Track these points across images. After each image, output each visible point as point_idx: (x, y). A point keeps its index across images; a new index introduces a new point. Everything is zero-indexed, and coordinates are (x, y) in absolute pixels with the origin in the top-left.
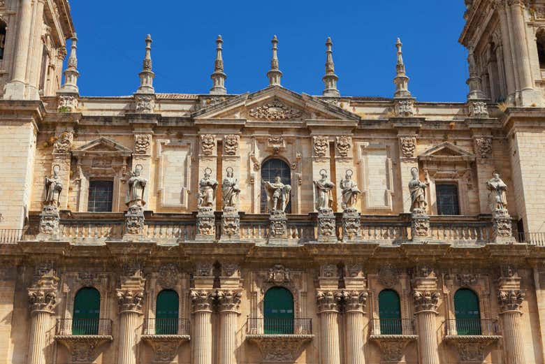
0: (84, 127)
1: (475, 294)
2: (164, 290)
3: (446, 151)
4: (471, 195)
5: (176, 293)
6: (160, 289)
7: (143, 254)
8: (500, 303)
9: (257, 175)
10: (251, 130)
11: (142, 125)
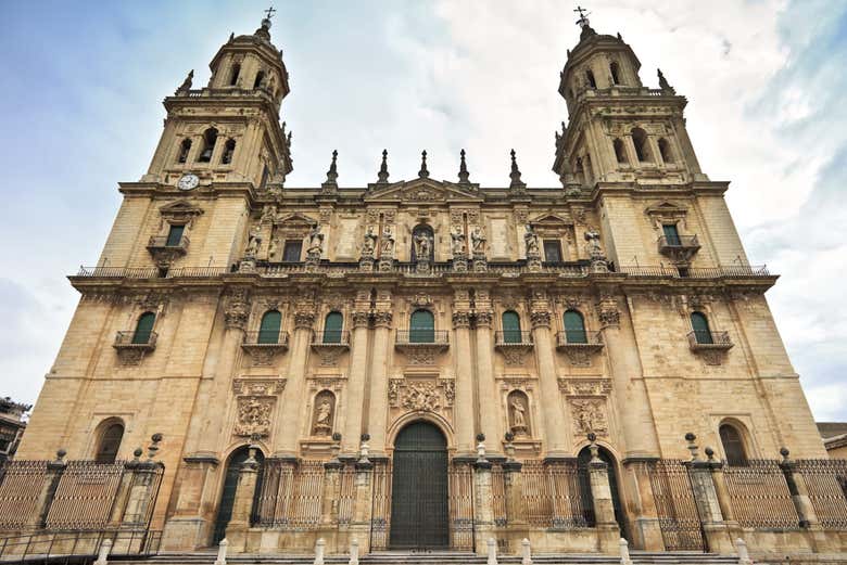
0: (284, 206)
1: (580, 314)
2: (332, 313)
3: (551, 218)
4: (571, 249)
5: (340, 314)
6: (329, 311)
7: (315, 283)
8: (601, 320)
9: (409, 237)
10: (407, 206)
11: (326, 204)
